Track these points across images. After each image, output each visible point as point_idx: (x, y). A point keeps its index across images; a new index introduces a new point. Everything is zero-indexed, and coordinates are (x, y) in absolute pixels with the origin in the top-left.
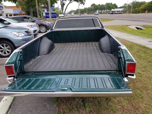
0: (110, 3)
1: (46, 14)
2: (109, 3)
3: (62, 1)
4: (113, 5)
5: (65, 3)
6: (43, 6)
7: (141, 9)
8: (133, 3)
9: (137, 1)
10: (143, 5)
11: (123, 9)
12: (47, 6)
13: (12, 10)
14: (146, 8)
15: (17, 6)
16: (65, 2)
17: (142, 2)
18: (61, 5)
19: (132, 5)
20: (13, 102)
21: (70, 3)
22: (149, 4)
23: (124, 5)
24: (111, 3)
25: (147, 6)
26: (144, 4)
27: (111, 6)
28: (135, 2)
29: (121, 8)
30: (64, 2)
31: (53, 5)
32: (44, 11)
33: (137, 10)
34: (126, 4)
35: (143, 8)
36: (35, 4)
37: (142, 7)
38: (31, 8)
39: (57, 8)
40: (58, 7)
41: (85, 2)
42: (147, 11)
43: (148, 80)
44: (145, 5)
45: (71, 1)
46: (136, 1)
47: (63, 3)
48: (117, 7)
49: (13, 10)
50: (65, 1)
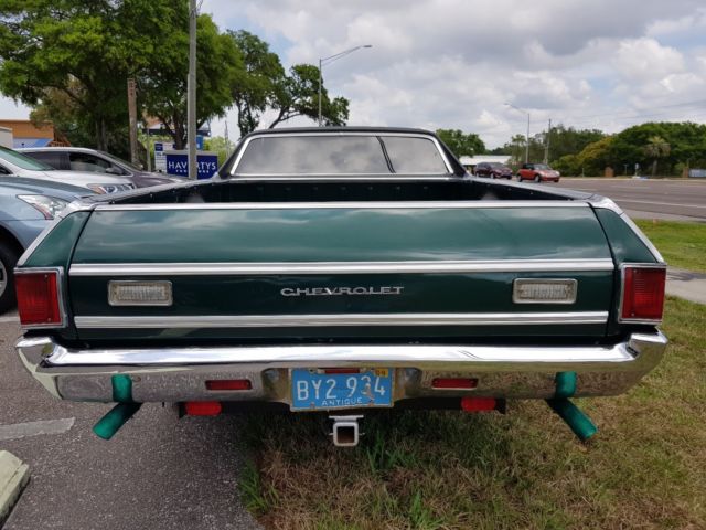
0: (451, 131)
1: (170, 158)
2: (448, 129)
3: (244, 112)
4: (464, 137)
5: (256, 120)
6: (158, 126)
7: (585, 161)
8: (552, 135)
9: (567, 129)
10: (592, 146)
11: (509, 157)
12: (176, 125)
13: (11, 135)
14: (606, 158)
15: (35, 122)
16: (258, 116)
17: (590, 134)
18: (240, 125)
19: (545, 142)
20: (16, 502)
21: (279, 120)
22: (617, 142)
23: (514, 140)
24: (455, 130)
25: (607, 149)
26: (597, 140)
27: (459, 145)
28: (559, 132)
29: (498, 152)
30: (253, 114)
31: (205, 125)
32: (159, 148)
33: (569, 164)
34: (520, 139)
35: (594, 156)
36: (123, 111)
37: (590, 152)
38: (100, 127)
39: (221, 139)
40: (226, 134)
41: (346, 118)
42: (609, 170)
43: (688, 409)
44: (602, 146)
45: (286, 114)
46: (561, 128)
47: (249, 117)
48: (483, 146)
49: (15, 137)
50: (260, 112)
